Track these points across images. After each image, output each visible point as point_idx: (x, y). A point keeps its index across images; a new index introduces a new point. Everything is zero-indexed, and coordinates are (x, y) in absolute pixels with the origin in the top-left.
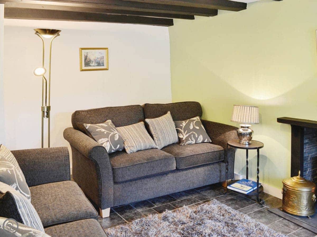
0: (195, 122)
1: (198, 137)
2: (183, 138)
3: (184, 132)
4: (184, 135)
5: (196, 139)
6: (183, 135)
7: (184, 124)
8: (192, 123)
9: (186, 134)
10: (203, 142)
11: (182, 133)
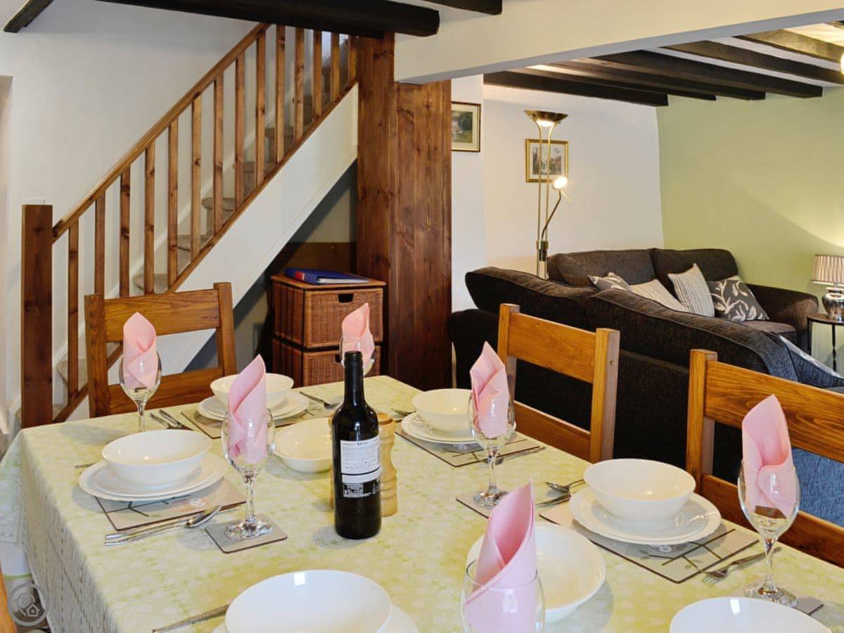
0: (737, 284)
1: (749, 310)
2: (724, 311)
3: (726, 301)
4: (727, 304)
5: (747, 313)
6: (724, 305)
7: (722, 287)
8: (734, 286)
9: (730, 304)
10: (756, 319)
11: (721, 302)
